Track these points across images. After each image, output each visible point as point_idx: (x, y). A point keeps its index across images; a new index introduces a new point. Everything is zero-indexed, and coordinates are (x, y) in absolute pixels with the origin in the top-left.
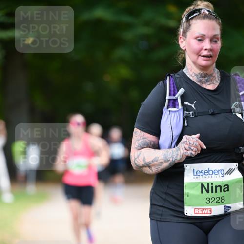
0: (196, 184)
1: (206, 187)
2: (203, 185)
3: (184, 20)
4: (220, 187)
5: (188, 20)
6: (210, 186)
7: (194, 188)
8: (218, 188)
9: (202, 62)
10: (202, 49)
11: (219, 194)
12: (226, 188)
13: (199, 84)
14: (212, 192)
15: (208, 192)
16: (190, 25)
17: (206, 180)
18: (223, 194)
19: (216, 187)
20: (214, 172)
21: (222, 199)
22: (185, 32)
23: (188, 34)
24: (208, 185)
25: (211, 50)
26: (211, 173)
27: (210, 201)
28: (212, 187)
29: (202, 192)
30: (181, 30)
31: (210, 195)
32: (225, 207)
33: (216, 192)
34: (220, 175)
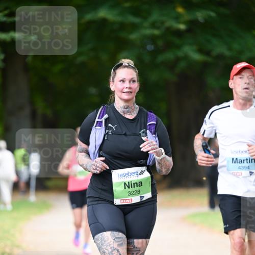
0: (120, 183)
1: (127, 184)
2: (125, 184)
3: (112, 71)
4: (136, 183)
5: (114, 70)
6: (130, 183)
7: (119, 186)
8: (135, 184)
9: (125, 97)
10: (124, 88)
11: (136, 188)
12: (140, 184)
13: (122, 114)
14: (132, 187)
15: (129, 187)
16: (116, 73)
17: (127, 180)
18: (139, 188)
19: (134, 184)
20: (131, 174)
21: (138, 192)
22: (113, 79)
23: (115, 79)
24: (129, 183)
25: (130, 88)
26: (130, 174)
27: (130, 194)
28: (131, 184)
29: (125, 188)
30: (111, 78)
31: (131, 190)
32: (140, 197)
33: (134, 187)
34: (136, 175)
